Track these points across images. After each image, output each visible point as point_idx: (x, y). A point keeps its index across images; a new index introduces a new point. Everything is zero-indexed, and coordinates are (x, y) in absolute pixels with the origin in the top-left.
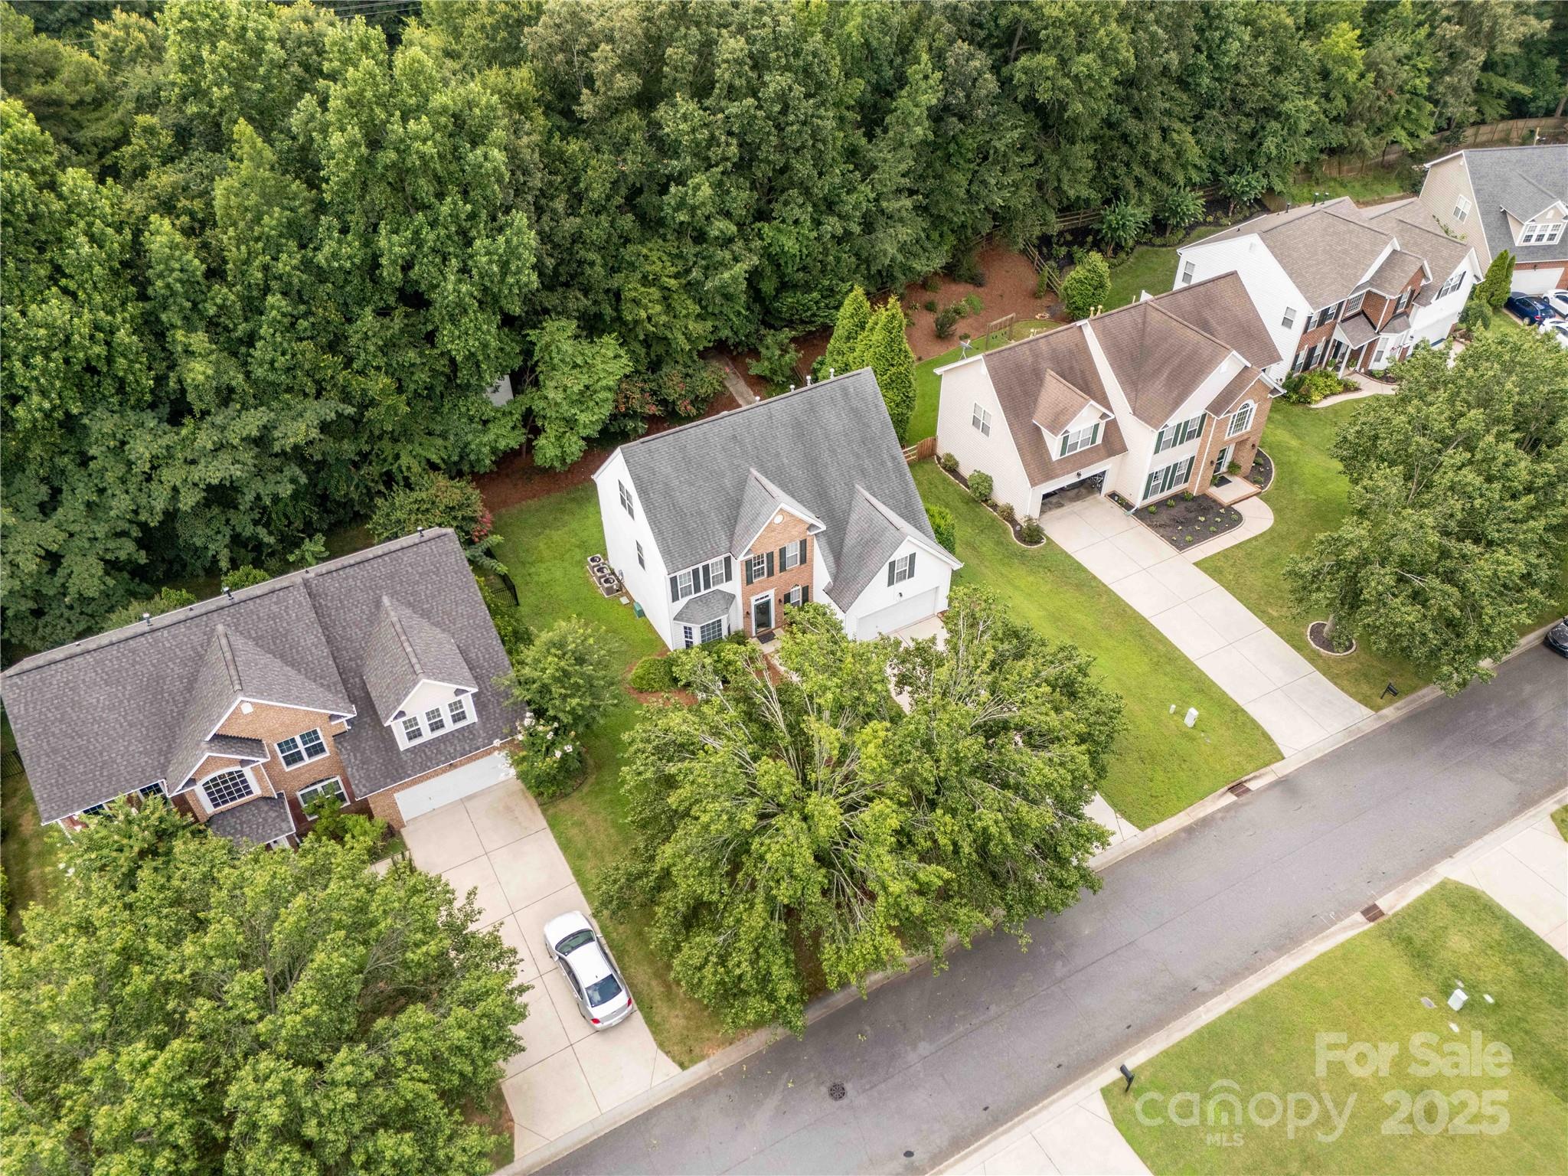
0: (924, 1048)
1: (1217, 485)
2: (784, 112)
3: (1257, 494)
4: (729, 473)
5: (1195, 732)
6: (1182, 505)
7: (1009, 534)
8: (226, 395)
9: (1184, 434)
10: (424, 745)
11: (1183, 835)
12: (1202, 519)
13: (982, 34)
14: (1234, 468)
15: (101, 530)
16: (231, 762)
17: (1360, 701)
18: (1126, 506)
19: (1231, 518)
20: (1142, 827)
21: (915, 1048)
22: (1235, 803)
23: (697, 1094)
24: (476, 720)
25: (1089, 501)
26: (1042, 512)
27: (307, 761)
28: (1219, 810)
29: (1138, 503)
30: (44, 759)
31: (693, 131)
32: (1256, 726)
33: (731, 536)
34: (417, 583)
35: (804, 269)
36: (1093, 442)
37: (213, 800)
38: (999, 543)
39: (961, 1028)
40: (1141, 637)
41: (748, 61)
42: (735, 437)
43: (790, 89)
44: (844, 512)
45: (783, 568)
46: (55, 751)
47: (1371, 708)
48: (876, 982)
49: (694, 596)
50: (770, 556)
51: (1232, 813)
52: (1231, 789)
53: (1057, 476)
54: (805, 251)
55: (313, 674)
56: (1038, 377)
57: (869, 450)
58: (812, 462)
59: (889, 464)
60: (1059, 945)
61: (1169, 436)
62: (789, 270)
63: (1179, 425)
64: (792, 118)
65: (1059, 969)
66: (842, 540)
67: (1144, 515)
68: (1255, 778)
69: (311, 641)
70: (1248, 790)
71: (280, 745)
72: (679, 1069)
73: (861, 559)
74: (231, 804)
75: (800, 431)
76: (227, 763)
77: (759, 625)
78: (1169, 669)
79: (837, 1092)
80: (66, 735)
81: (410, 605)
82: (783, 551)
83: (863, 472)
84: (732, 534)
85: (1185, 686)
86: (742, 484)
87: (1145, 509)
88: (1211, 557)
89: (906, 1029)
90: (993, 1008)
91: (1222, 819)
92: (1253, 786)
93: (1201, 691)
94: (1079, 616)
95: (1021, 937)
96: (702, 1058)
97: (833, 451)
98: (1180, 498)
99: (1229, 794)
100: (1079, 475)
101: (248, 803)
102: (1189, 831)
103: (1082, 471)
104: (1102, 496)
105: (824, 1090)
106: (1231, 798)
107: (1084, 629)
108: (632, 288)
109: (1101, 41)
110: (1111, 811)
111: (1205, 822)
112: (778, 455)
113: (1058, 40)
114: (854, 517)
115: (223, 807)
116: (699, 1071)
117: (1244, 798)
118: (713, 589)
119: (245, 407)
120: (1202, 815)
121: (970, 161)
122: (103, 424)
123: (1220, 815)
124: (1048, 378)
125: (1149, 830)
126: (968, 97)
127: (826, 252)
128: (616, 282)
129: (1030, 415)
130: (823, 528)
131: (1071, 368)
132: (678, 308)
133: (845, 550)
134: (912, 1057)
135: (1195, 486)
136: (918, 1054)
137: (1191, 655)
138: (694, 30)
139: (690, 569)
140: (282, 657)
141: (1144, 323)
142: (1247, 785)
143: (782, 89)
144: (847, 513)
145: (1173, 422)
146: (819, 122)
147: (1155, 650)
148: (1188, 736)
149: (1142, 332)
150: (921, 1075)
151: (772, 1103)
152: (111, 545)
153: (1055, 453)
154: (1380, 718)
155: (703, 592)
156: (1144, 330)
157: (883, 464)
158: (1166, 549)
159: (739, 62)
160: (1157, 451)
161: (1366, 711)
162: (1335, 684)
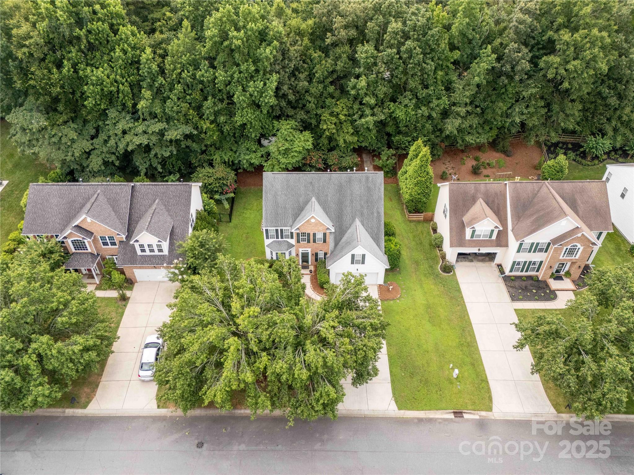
0: (243, 447)
1: (555, 279)
2: (410, 57)
3: (573, 291)
4: (303, 196)
5: (455, 381)
6: (530, 282)
7: (439, 264)
8: (154, 116)
9: (535, 248)
10: (146, 256)
11: (416, 421)
12: (534, 291)
13: (533, 42)
14: (568, 274)
15: (105, 149)
16: (80, 237)
17: (553, 405)
18: (502, 272)
19: (551, 295)
20: (400, 409)
21: (239, 445)
22: (452, 419)
23: (155, 419)
24: (167, 254)
25: (487, 264)
26: (457, 261)
27: (110, 246)
28: (441, 419)
29: (507, 273)
30: (31, 214)
31: (367, 58)
32: (489, 390)
33: (294, 221)
34: (171, 198)
35: (407, 126)
36: (491, 237)
37: (75, 247)
38: (431, 267)
39: (261, 447)
40: (463, 330)
41: (400, 33)
42: (311, 183)
43: (415, 48)
44: (346, 228)
45: (314, 241)
46: (35, 213)
47: (556, 410)
48: (246, 413)
49: (275, 240)
50: (309, 234)
51: (446, 423)
52: (455, 413)
53: (465, 246)
54: (408, 119)
55: (119, 217)
56: (474, 200)
57: (368, 206)
58: (340, 204)
59: (375, 214)
60: (325, 437)
61: (526, 246)
62: (400, 125)
63: (533, 244)
64: (411, 61)
65: (318, 446)
66: (341, 239)
67: (507, 279)
68: (469, 413)
69: (125, 206)
70: (463, 417)
71: (101, 237)
72: (156, 407)
73: (343, 248)
74: (80, 251)
75: (340, 189)
76: (78, 236)
77: (303, 262)
78: (465, 349)
79: (200, 445)
80: (40, 209)
81: (165, 205)
82: (314, 235)
83: (362, 214)
84: (295, 221)
85: (468, 360)
86: (307, 202)
87: (509, 277)
88: (525, 310)
89: (242, 436)
90: (280, 446)
91: (440, 423)
92: (466, 416)
93: (473, 365)
94: (441, 310)
95: (290, 422)
96: (166, 408)
97: (352, 202)
98: (530, 278)
99: (453, 414)
100: (479, 250)
101: (86, 253)
102: (420, 420)
103: (481, 248)
104: (493, 264)
105: (196, 442)
106: (452, 416)
107: (439, 316)
108: (326, 115)
109: (586, 56)
110: (391, 395)
111: (430, 420)
112: (327, 195)
113: (564, 51)
114: (349, 231)
115: (78, 251)
116: (163, 412)
117: (458, 419)
118: (284, 239)
119: (159, 121)
120: (431, 416)
121: (510, 98)
122: (112, 113)
123: (440, 421)
124: (478, 202)
125: (402, 411)
126: (512, 68)
127: (417, 122)
128: (319, 112)
129: (463, 215)
130: (333, 231)
131: (493, 201)
132: (345, 129)
133: (340, 243)
134: (236, 448)
135: (541, 275)
136: (238, 447)
137: (481, 347)
138: (381, 17)
139: (275, 228)
140: (113, 208)
141: (538, 191)
142: (464, 415)
143: (411, 49)
144: (348, 228)
145: (528, 240)
146: (425, 65)
147: (466, 339)
148: (450, 381)
149: (535, 195)
150: (233, 456)
151: (176, 436)
152: (107, 156)
153: (468, 236)
154: (557, 417)
155: (280, 239)
156: (536, 194)
157: (372, 213)
158: (506, 297)
159: (397, 34)
160: (518, 251)
161: (553, 410)
162: (546, 391)
